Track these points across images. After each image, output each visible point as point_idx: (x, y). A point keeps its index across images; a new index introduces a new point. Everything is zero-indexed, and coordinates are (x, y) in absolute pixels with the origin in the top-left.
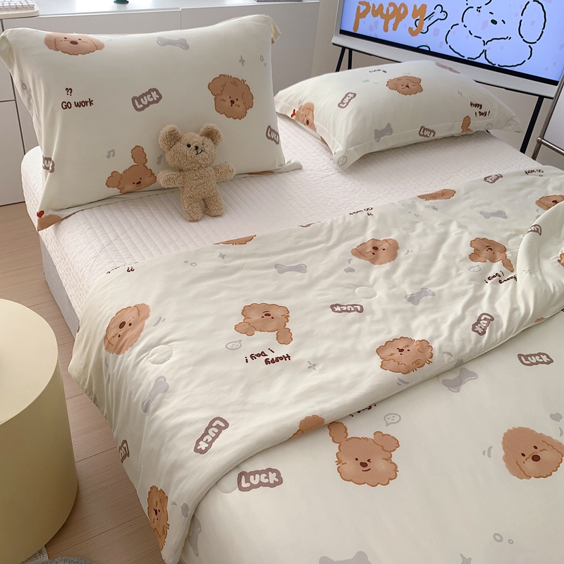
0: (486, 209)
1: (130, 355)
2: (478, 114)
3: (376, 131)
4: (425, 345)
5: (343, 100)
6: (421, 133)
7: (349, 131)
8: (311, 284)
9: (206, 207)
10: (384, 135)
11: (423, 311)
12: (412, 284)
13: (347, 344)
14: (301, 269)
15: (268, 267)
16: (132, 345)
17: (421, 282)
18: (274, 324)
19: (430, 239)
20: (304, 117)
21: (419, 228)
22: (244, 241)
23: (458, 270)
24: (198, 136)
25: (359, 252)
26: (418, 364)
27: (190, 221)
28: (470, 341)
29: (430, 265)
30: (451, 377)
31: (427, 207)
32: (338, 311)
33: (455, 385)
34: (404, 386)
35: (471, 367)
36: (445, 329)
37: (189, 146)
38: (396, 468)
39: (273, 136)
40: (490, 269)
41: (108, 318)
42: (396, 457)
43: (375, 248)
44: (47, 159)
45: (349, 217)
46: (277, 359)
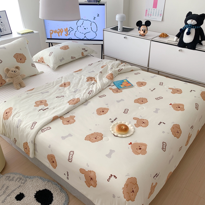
0: (90, 71)
1: (10, 118)
2: (85, 51)
3: (60, 60)
4: (78, 99)
5: (50, 54)
6: (72, 58)
7: (53, 61)
8: (51, 94)
9: (21, 85)
10: (62, 60)
11: (77, 93)
12: (74, 89)
13: (61, 103)
14: (47, 92)
15: (39, 93)
17: (76, 88)
18: (43, 103)
19: (77, 80)
20: (41, 61)
21: (75, 78)
22: (32, 90)
23: (84, 84)
24: (14, 68)
25: (61, 86)
26: (77, 102)
27: (17, 89)
28: (88, 96)
29: (78, 85)
30: (85, 103)
31: (76, 74)
32: (58, 98)
35: (89, 101)
36: (82, 95)
37: (12, 71)
39: (34, 66)
40: (91, 82)
41: (3, 113)
43: (65, 84)
45: (57, 80)
46: (45, 109)
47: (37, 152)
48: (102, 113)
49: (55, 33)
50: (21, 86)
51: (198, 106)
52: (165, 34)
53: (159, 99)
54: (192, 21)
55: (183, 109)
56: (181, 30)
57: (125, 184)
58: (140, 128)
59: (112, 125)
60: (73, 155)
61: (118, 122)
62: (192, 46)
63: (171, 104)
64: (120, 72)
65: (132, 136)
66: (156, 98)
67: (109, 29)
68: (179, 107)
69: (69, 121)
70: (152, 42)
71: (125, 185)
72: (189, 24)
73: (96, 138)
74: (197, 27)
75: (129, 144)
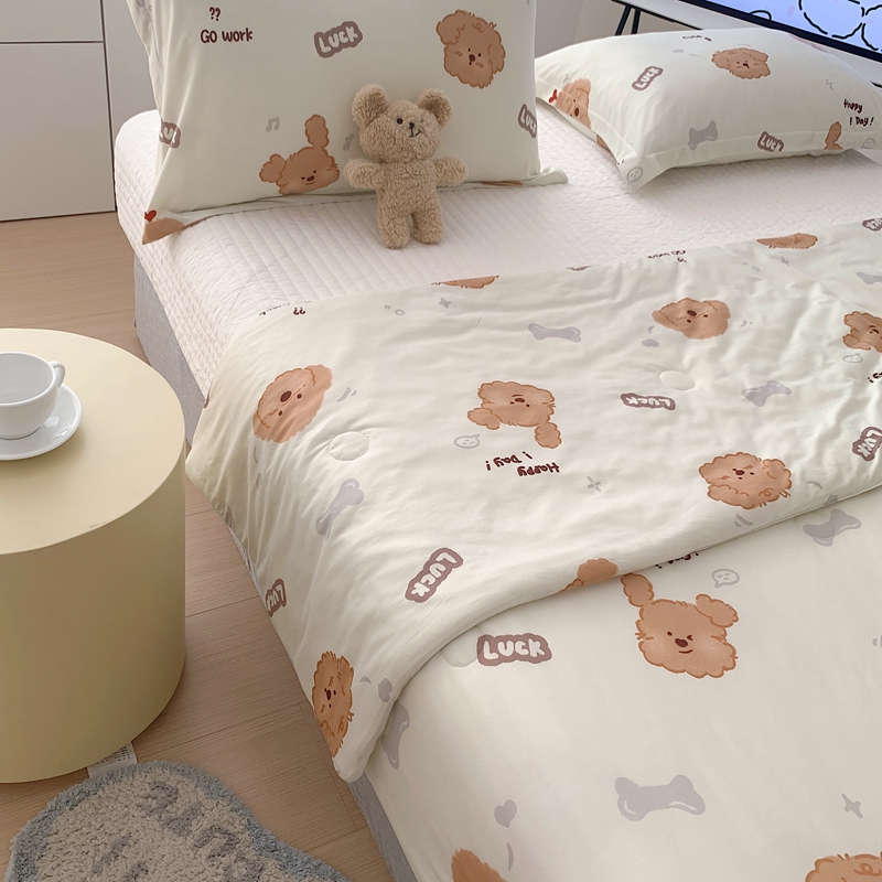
0: (866, 269)
1: (299, 445)
2: (854, 120)
3: (692, 131)
4: (778, 468)
5: (641, 77)
6: (762, 143)
7: (650, 127)
8: (589, 360)
9: (416, 226)
10: (703, 140)
11: (772, 415)
12: (753, 372)
13: (651, 456)
14: (571, 334)
15: (517, 327)
16: (302, 428)
17: (768, 371)
18: (530, 415)
19: (780, 308)
20: (573, 103)
21: (761, 288)
22: (479, 284)
23: (826, 358)
24: (415, 106)
25: (665, 317)
26: (768, 496)
27: (389, 248)
28: (850, 468)
29: (781, 348)
30: (818, 521)
31: (772, 257)
32: (633, 405)
33: (825, 535)
34: (745, 529)
35: (849, 509)
37: (400, 121)
38: (734, 652)
39: (529, 122)
41: (261, 384)
42: (733, 636)
43: (692, 313)
44: (168, 126)
45: (647, 262)
46: (538, 469)
47: (396, 766)
50: (418, 229)
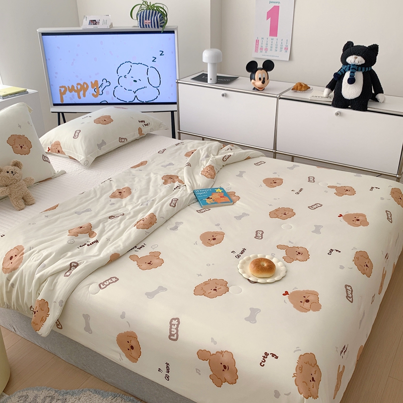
2: (144, 125)
3: (98, 145)
5: (75, 134)
6: (120, 141)
10: (102, 146)
14: (88, 210)
15: (72, 214)
22: (54, 208)
24: (11, 166)
25: (113, 196)
29: (148, 191)
31: (136, 171)
37: (8, 172)
38: (163, 260)
39: (46, 159)
40: (174, 186)
42: (161, 257)
43: (120, 193)
45: (101, 185)
46: (93, 243)
48: (213, 242)
49: (71, 91)
51: (391, 215)
52: (304, 85)
53: (315, 208)
54: (356, 58)
55: (366, 223)
56: (336, 75)
57: (296, 367)
58: (296, 263)
59: (240, 262)
60: (178, 325)
61: (250, 256)
62: (360, 104)
63: (341, 216)
64: (226, 163)
65: (284, 279)
66: (309, 207)
67: (188, 80)
68: (357, 220)
69: (152, 262)
70: (280, 100)
71: (298, 369)
72: (350, 63)
73: (215, 290)
74: (365, 69)
75: (284, 295)
